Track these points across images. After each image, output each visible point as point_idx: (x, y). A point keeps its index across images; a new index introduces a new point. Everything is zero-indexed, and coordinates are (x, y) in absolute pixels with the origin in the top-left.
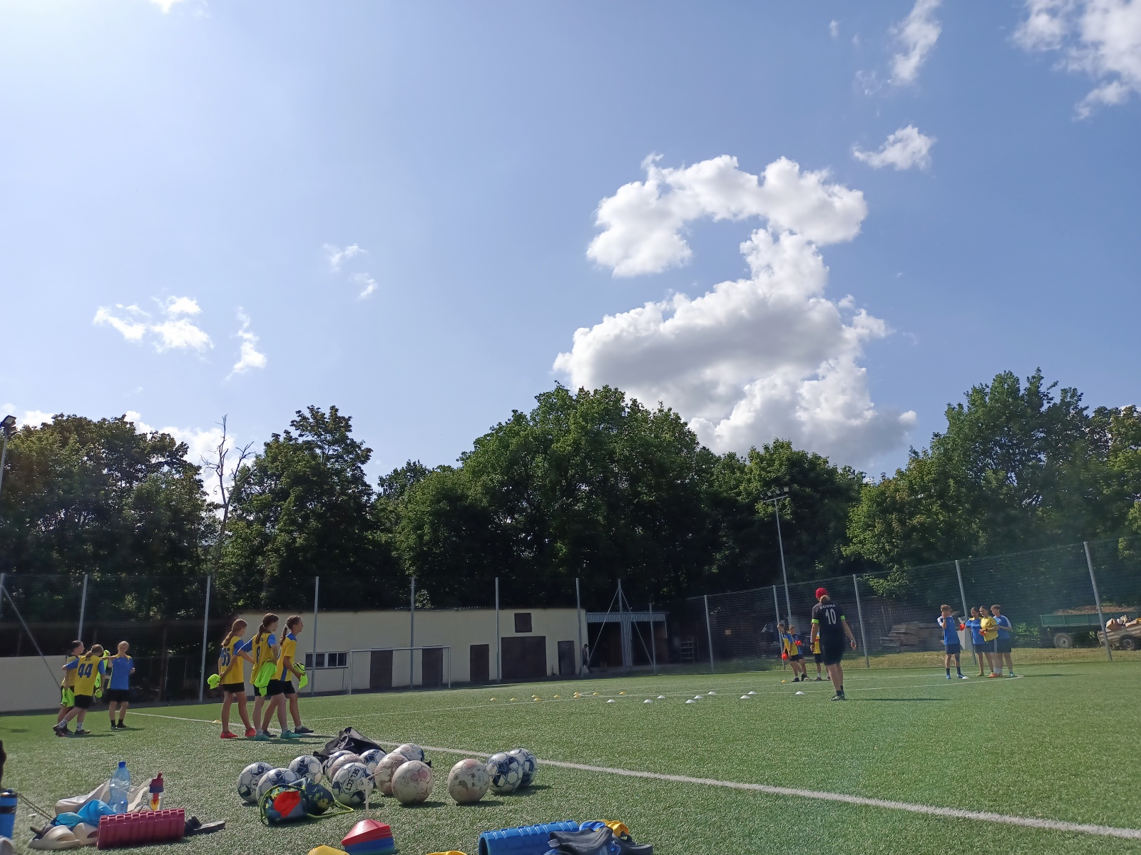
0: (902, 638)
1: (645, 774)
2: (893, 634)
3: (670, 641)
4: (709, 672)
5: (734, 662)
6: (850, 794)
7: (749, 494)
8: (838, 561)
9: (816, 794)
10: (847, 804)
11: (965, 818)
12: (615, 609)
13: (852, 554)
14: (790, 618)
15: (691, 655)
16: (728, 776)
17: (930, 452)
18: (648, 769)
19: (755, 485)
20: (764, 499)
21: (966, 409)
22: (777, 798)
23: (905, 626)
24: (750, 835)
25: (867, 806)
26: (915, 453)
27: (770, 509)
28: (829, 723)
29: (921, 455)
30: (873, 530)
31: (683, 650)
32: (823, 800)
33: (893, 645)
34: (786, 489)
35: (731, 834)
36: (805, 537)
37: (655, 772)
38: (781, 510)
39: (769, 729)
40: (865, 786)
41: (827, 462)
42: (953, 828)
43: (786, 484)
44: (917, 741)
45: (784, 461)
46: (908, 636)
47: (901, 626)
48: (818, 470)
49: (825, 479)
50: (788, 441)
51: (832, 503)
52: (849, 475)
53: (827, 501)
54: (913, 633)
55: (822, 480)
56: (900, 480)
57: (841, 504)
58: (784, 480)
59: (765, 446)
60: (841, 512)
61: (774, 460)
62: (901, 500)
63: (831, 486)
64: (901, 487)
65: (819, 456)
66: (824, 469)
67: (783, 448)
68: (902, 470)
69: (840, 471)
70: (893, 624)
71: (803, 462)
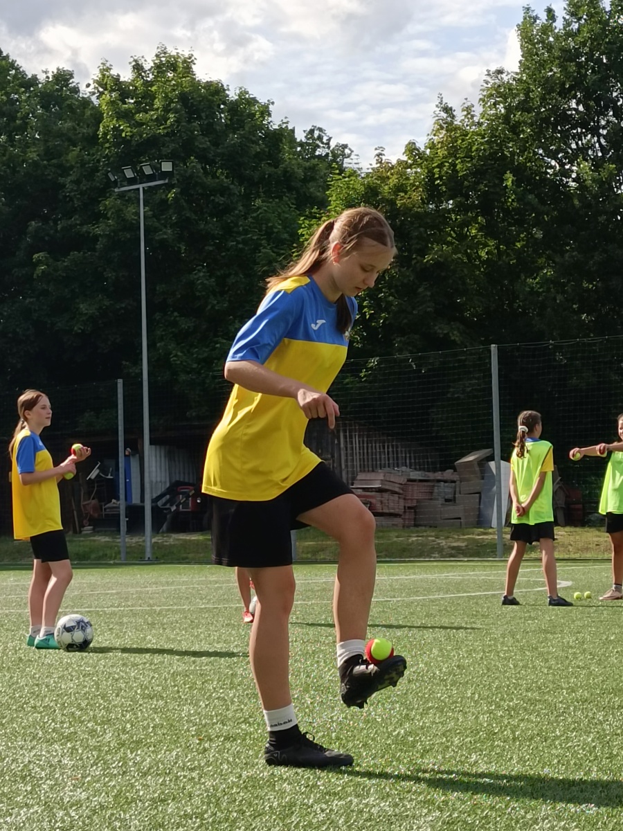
0: (373, 501)
14: (147, 449)
17: (478, 110)
20: (116, 185)
21: (559, 25)
23: (380, 476)
26: (447, 110)
29: (459, 116)
34: (167, 166)
41: (269, 115)
45: (173, 103)
46: (386, 495)
47: (373, 474)
48: (247, 129)
49: (259, 152)
50: (187, 56)
51: (268, 207)
52: (319, 147)
53: (258, 202)
54: (397, 490)
55: (254, 153)
56: (410, 167)
57: (284, 209)
58: (168, 146)
59: (134, 63)
60: (285, 228)
61: (153, 97)
62: (407, 210)
63: (273, 169)
64: (412, 181)
65: (251, 96)
66: (261, 127)
67: (175, 70)
68: (418, 145)
69: (300, 136)
70: (359, 469)
71: (216, 108)
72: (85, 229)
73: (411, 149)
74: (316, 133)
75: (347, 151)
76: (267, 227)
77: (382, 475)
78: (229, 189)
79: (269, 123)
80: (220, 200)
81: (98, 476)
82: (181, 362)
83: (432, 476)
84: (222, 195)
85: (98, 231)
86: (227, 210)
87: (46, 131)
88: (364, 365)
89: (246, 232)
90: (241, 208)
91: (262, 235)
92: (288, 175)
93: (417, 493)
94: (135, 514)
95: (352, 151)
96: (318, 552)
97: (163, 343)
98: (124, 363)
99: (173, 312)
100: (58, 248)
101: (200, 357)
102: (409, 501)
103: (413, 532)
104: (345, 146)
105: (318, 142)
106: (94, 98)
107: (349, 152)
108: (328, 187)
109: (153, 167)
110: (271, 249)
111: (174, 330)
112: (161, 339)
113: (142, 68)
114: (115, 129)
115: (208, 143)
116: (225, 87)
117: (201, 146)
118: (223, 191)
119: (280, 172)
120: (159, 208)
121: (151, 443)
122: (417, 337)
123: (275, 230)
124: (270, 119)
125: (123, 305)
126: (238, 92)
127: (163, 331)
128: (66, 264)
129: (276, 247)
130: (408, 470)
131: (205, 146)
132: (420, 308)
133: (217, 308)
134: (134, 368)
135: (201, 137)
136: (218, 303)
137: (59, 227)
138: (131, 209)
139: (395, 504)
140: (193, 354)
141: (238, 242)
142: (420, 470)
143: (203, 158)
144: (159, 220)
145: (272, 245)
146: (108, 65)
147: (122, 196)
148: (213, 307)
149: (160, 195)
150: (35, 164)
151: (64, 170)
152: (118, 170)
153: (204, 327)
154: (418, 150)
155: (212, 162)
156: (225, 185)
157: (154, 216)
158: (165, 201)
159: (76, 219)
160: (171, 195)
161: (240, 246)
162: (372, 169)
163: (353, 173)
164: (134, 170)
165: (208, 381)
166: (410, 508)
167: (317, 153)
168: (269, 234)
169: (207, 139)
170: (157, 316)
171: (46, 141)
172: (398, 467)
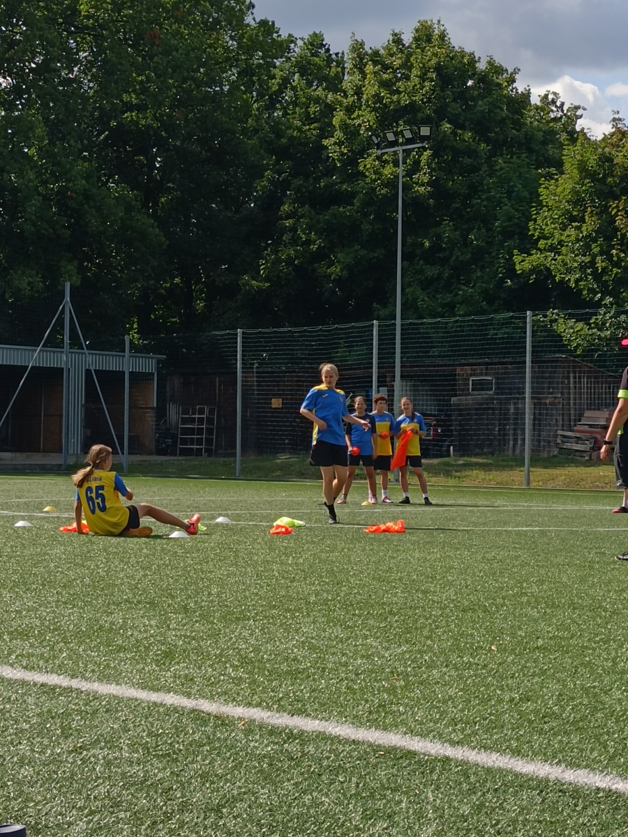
1: (53, 679)
2: (582, 428)
3: (161, 412)
4: (230, 475)
5: (282, 458)
6: (423, 735)
7: (351, 133)
8: (502, 281)
9: (363, 734)
10: (410, 754)
11: (610, 791)
12: (55, 343)
13: (532, 271)
14: (398, 383)
15: (199, 442)
16: (211, 689)
18: (60, 669)
19: (365, 118)
20: (378, 146)
22: (289, 738)
24: (218, 810)
25: (447, 760)
27: (388, 171)
28: (425, 592)
30: (579, 228)
31: (185, 431)
32: (371, 745)
33: (580, 447)
34: (425, 131)
35: (184, 807)
36: (447, 230)
37: (73, 677)
38: (410, 173)
39: (313, 599)
40: (454, 722)
41: (515, 82)
42: (585, 808)
43: (427, 121)
44: (572, 638)
45: (430, 72)
47: (598, 412)
49: (503, 118)
51: (510, 168)
52: (552, 111)
58: (423, 112)
59: (393, 37)
63: (515, 133)
65: (499, 65)
66: (505, 95)
69: (535, 100)
70: (585, 407)
74: (550, 98)
76: (509, 186)
77: (608, 413)
79: (513, 89)
80: (468, 161)
82: (428, 306)
84: (469, 157)
85: (358, 188)
89: (490, 190)
90: (486, 168)
91: (504, 194)
97: (411, 289)
105: (552, 106)
109: (412, 132)
110: (511, 206)
111: (420, 276)
112: (409, 285)
113: (402, 42)
114: (376, 95)
115: (459, 109)
116: (477, 58)
117: (453, 112)
118: (471, 153)
119: (521, 135)
123: (516, 189)
124: (515, 85)
127: (411, 277)
129: (516, 204)
131: (457, 112)
135: (453, 103)
141: (483, 201)
144: (411, 179)
145: (512, 202)
153: (447, 274)
157: (407, 175)
160: (424, 157)
161: (485, 203)
162: (609, 133)
168: (509, 193)
169: (457, 105)
170: (405, 264)
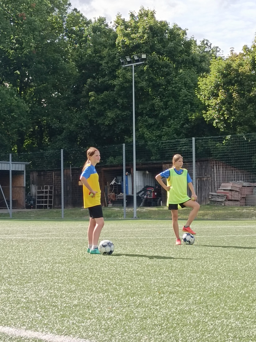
0: (228, 195)
2: (220, 191)
3: (28, 188)
4: (59, 217)
13: (196, 119)
14: (135, 172)
15: (46, 202)
20: (123, 64)
23: (231, 185)
31: (39, 197)
33: (220, 200)
34: (144, 56)
41: (186, 34)
45: (147, 30)
46: (233, 192)
47: (228, 184)
48: (177, 40)
49: (182, 50)
50: (152, 10)
51: (185, 73)
52: (206, 47)
53: (181, 71)
54: (238, 190)
55: (179, 50)
56: (245, 56)
57: (192, 73)
58: (144, 48)
59: (131, 14)
60: (192, 81)
61: (138, 28)
62: (243, 74)
63: (187, 57)
64: (245, 62)
65: (179, 27)
66: (182, 40)
67: (147, 16)
68: (248, 47)
69: (199, 43)
70: (222, 181)
71: (164, 32)
72: (110, 82)
73: (246, 48)
74: (205, 42)
75: (218, 49)
76: (185, 81)
77: (232, 184)
78: (169, 65)
79: (186, 38)
80: (166, 70)
81: (115, 183)
82: (149, 137)
83: (252, 184)
84: (166, 68)
85: (115, 83)
86: (168, 74)
87: (95, 42)
88: (224, 139)
89: (176, 83)
90: (174, 73)
91: (182, 84)
92: (194, 59)
93: (246, 191)
94: (130, 199)
95: (220, 49)
96: (205, 215)
97: (141, 129)
98: (125, 137)
99: (145, 116)
100: (99, 90)
101: (157, 135)
102: (243, 195)
103: (244, 208)
104: (217, 47)
105: (206, 46)
106: (114, 28)
107: (219, 50)
108: (210, 64)
109: (138, 57)
110: (186, 90)
111: (146, 123)
112: (141, 127)
113: (134, 16)
114: (123, 41)
115: (161, 46)
116: (168, 23)
117: (158, 48)
118: (167, 66)
119: (190, 58)
120: (140, 73)
121: (136, 170)
122: (246, 126)
123: (188, 82)
124: (186, 36)
125: (125, 113)
126: (173, 25)
127: (142, 124)
128: (102, 96)
129: (188, 89)
130: (243, 182)
131: (159, 48)
132: (248, 114)
133: (164, 114)
134: (130, 139)
135: (158, 44)
136: (164, 113)
137: (100, 82)
138: (129, 74)
139: (237, 196)
140: (154, 134)
141: (173, 88)
142: (248, 182)
143: (158, 53)
144: (140, 78)
145: (187, 88)
146: (120, 15)
147: (125, 68)
148: (162, 114)
149: (141, 68)
150: (90, 56)
151: (102, 58)
152: (124, 58)
153: (158, 122)
154: (248, 49)
155: (162, 54)
156: (168, 64)
157: (138, 77)
158: (142, 71)
159: (106, 78)
160: (145, 68)
161: (174, 89)
162: (229, 57)
163: (221, 59)
164: (130, 58)
165: (159, 145)
166: (243, 198)
167: (206, 50)
168: (185, 84)
169: (160, 45)
170: (139, 118)
171: (95, 46)
172: (238, 181)
